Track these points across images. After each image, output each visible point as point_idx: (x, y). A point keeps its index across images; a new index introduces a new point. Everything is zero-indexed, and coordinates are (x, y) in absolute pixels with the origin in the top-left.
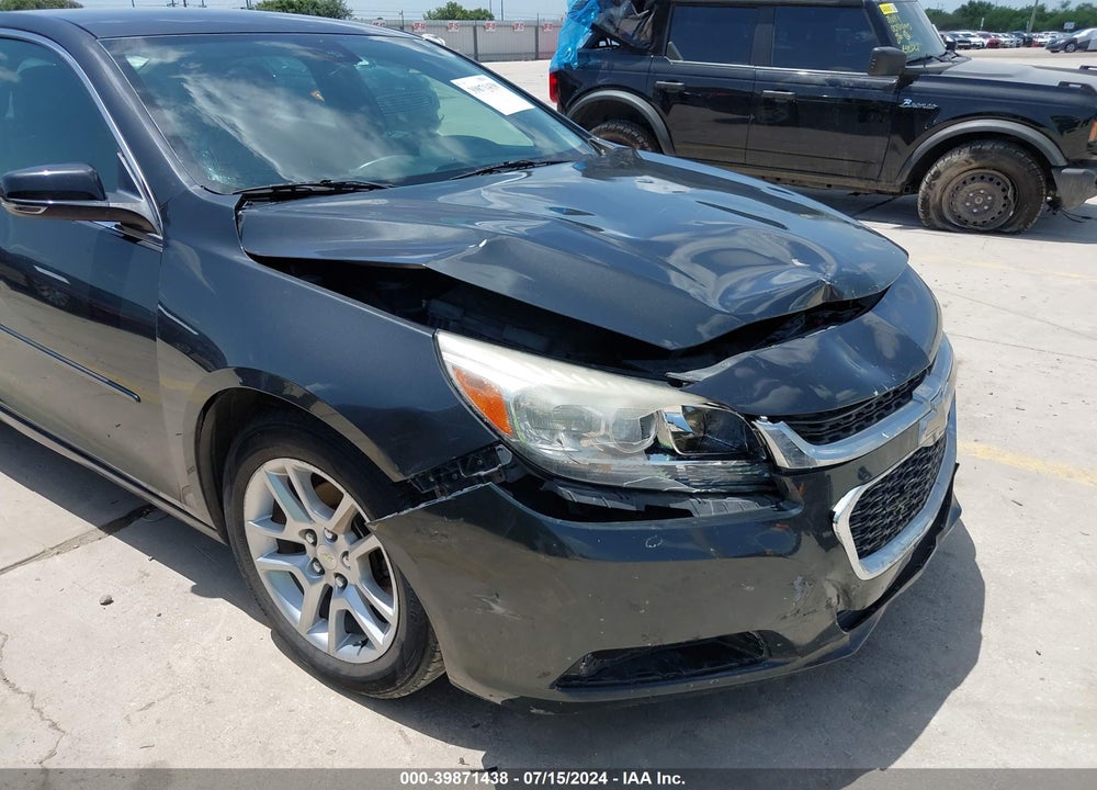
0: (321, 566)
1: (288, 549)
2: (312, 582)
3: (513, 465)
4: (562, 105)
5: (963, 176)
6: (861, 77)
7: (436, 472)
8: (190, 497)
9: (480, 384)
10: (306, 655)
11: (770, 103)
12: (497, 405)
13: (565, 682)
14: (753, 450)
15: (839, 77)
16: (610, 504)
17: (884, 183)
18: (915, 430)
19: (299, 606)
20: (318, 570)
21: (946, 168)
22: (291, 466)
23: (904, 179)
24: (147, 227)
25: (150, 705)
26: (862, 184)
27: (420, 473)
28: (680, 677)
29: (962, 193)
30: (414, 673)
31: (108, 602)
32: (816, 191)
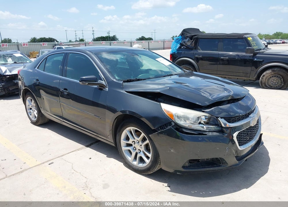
0: (136, 148)
1: (129, 145)
2: (134, 152)
3: (174, 125)
4: (173, 61)
5: (270, 76)
6: (244, 54)
7: (160, 127)
8: (109, 137)
9: (168, 112)
10: (131, 166)
11: (222, 60)
12: (172, 115)
13: (184, 167)
14: (218, 125)
15: (239, 54)
16: (192, 132)
17: (251, 78)
18: (249, 122)
19: (131, 157)
20: (135, 149)
21: (266, 74)
22: (132, 128)
23: (256, 77)
24: (105, 87)
25: (102, 175)
26: (246, 78)
27: (157, 127)
28: (206, 168)
29: (270, 80)
30: (154, 167)
31: (91, 159)
32: (235, 80)
